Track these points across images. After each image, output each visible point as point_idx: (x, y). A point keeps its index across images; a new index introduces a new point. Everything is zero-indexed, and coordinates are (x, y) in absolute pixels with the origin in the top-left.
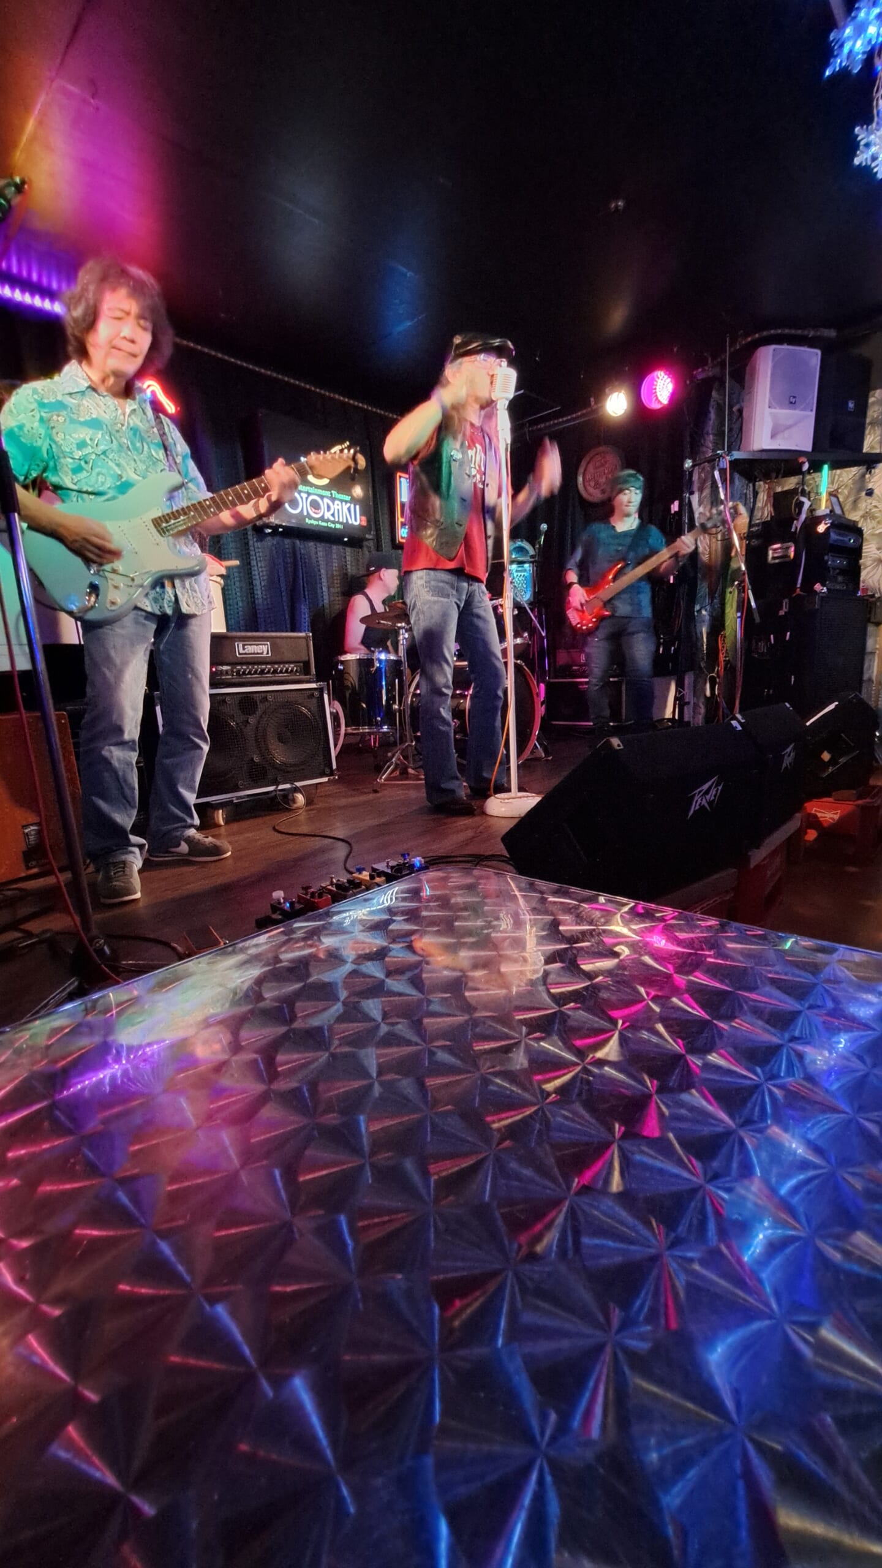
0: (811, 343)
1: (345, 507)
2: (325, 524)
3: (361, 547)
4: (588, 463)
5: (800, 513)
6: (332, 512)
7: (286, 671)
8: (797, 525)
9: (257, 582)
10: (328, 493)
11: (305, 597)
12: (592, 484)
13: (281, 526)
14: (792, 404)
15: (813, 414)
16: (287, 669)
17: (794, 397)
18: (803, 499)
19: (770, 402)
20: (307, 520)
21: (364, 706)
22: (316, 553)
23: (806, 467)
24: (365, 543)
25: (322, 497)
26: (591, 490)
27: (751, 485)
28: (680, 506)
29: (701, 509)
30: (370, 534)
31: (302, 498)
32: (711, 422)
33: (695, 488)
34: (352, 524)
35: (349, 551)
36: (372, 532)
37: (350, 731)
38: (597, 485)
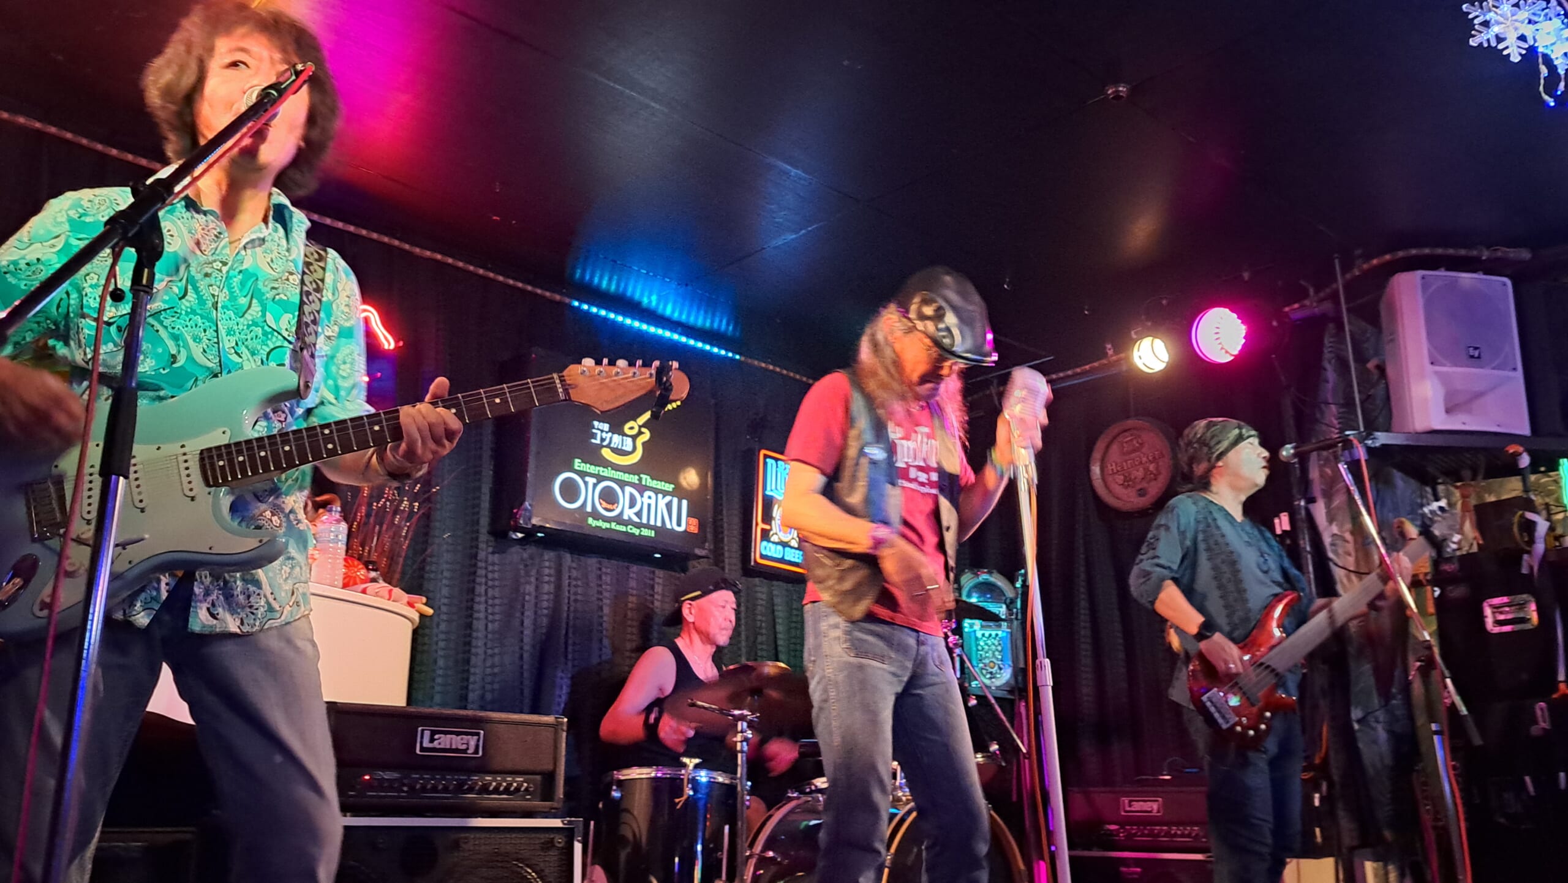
0: (1491, 268)
1: (663, 502)
2: (622, 529)
4: (1108, 447)
5: (1532, 540)
6: (637, 509)
8: (1532, 561)
9: (479, 625)
10: (634, 479)
11: (566, 656)
12: (1120, 478)
13: (541, 529)
14: (1475, 358)
15: (1519, 375)
17: (1476, 348)
18: (1533, 517)
19: (1431, 355)
20: (590, 521)
22: (600, 577)
23: (1523, 463)
24: (692, 563)
25: (622, 484)
26: (1119, 490)
27: (1428, 490)
28: (1293, 522)
29: (1335, 529)
30: (704, 548)
31: (586, 483)
32: (1330, 386)
33: (1317, 489)
34: (673, 529)
35: (661, 576)
36: (707, 544)
38: (1128, 482)
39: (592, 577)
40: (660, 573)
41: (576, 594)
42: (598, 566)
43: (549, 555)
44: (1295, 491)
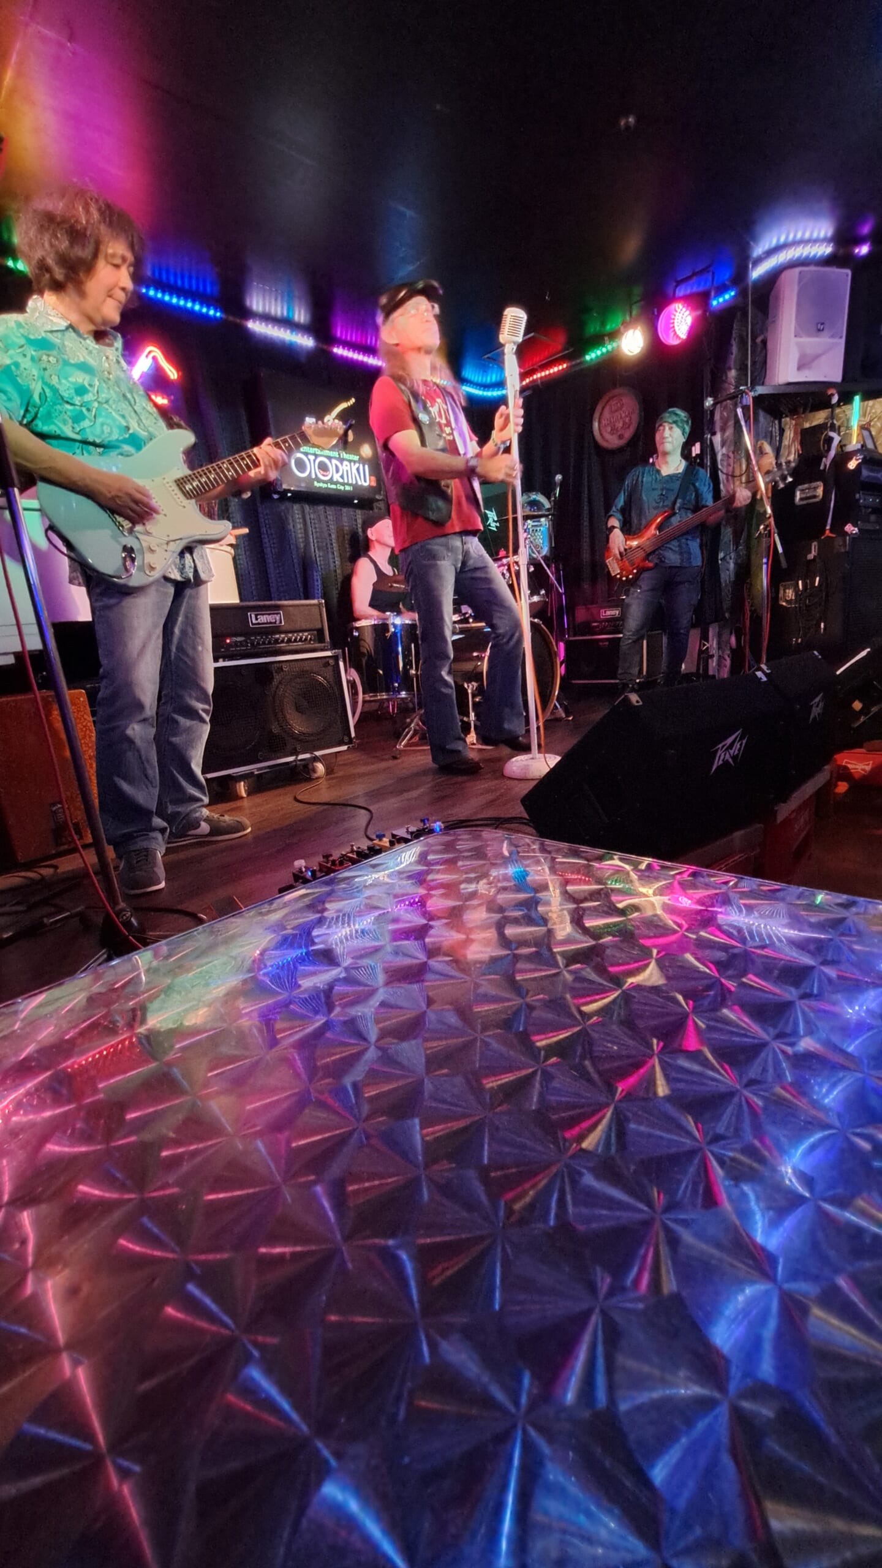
1: (354, 468)
2: (333, 487)
4: (603, 408)
5: (829, 449)
6: (340, 473)
7: (301, 640)
8: (827, 462)
9: (268, 551)
10: (335, 454)
11: (316, 563)
12: (609, 429)
13: (289, 491)
14: (819, 329)
15: (843, 341)
16: (301, 638)
17: (822, 324)
18: (832, 434)
19: (795, 330)
20: (316, 484)
22: (326, 517)
23: (835, 399)
24: (375, 504)
25: (330, 458)
26: (608, 436)
27: (777, 422)
28: (702, 450)
29: (724, 450)
30: (380, 494)
31: (309, 460)
32: (733, 356)
33: (717, 427)
34: (362, 486)
37: (368, 699)
38: (614, 430)
39: (322, 517)
40: (358, 511)
41: (315, 528)
42: (325, 510)
43: (296, 507)
44: (706, 428)
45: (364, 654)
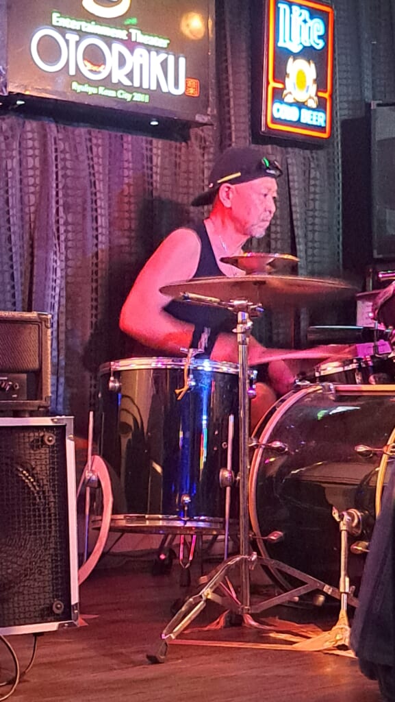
1: (157, 59)
2: (112, 93)
3: (186, 139)
6: (127, 69)
10: (122, 34)
13: (20, 96)
20: (75, 86)
21: (159, 469)
22: (90, 149)
25: (109, 40)
31: (67, 42)
34: (169, 93)
35: (160, 146)
36: (209, 109)
37: (123, 523)
39: (82, 149)
40: (158, 143)
41: (64, 168)
42: (88, 136)
43: (31, 125)
45: (126, 427)
